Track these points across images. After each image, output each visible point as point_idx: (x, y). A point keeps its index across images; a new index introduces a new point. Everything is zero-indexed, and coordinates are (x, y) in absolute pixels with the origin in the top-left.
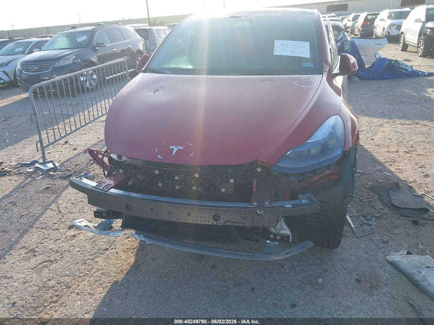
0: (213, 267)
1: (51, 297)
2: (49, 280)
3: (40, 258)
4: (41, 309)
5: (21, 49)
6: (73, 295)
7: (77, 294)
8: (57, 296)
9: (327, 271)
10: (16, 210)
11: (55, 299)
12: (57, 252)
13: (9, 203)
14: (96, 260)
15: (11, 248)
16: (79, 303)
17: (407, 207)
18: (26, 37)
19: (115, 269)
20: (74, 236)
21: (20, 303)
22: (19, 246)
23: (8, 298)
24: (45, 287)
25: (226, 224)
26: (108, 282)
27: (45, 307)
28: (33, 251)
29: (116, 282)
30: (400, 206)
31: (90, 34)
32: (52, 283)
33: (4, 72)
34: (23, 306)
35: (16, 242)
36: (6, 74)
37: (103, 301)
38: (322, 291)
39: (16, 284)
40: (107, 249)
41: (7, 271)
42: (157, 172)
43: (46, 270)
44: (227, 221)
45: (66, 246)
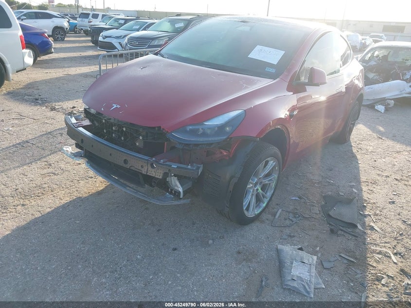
0: (147, 209)
1: (39, 193)
2: (45, 184)
3: (50, 170)
4: (28, 197)
5: (137, 27)
6: (51, 196)
7: (54, 196)
8: (43, 193)
9: (223, 238)
10: (60, 138)
11: (40, 194)
12: (62, 170)
13: (60, 133)
14: (80, 181)
15: (39, 159)
16: (50, 201)
17: (339, 218)
18: (149, 18)
19: (86, 190)
20: (80, 164)
21: (20, 190)
22: (45, 160)
23: (16, 186)
24: (40, 187)
25: (131, 168)
26: (75, 195)
27: (31, 197)
28: (50, 165)
29: (80, 197)
30: (333, 216)
31: (187, 22)
32: (46, 186)
33: (120, 43)
34: (20, 192)
35: (45, 157)
36: (121, 45)
37: (63, 205)
38: (205, 248)
39: (26, 180)
40: (92, 177)
41: (27, 172)
42: (124, 129)
43: (48, 178)
44: (131, 166)
45: (70, 168)
